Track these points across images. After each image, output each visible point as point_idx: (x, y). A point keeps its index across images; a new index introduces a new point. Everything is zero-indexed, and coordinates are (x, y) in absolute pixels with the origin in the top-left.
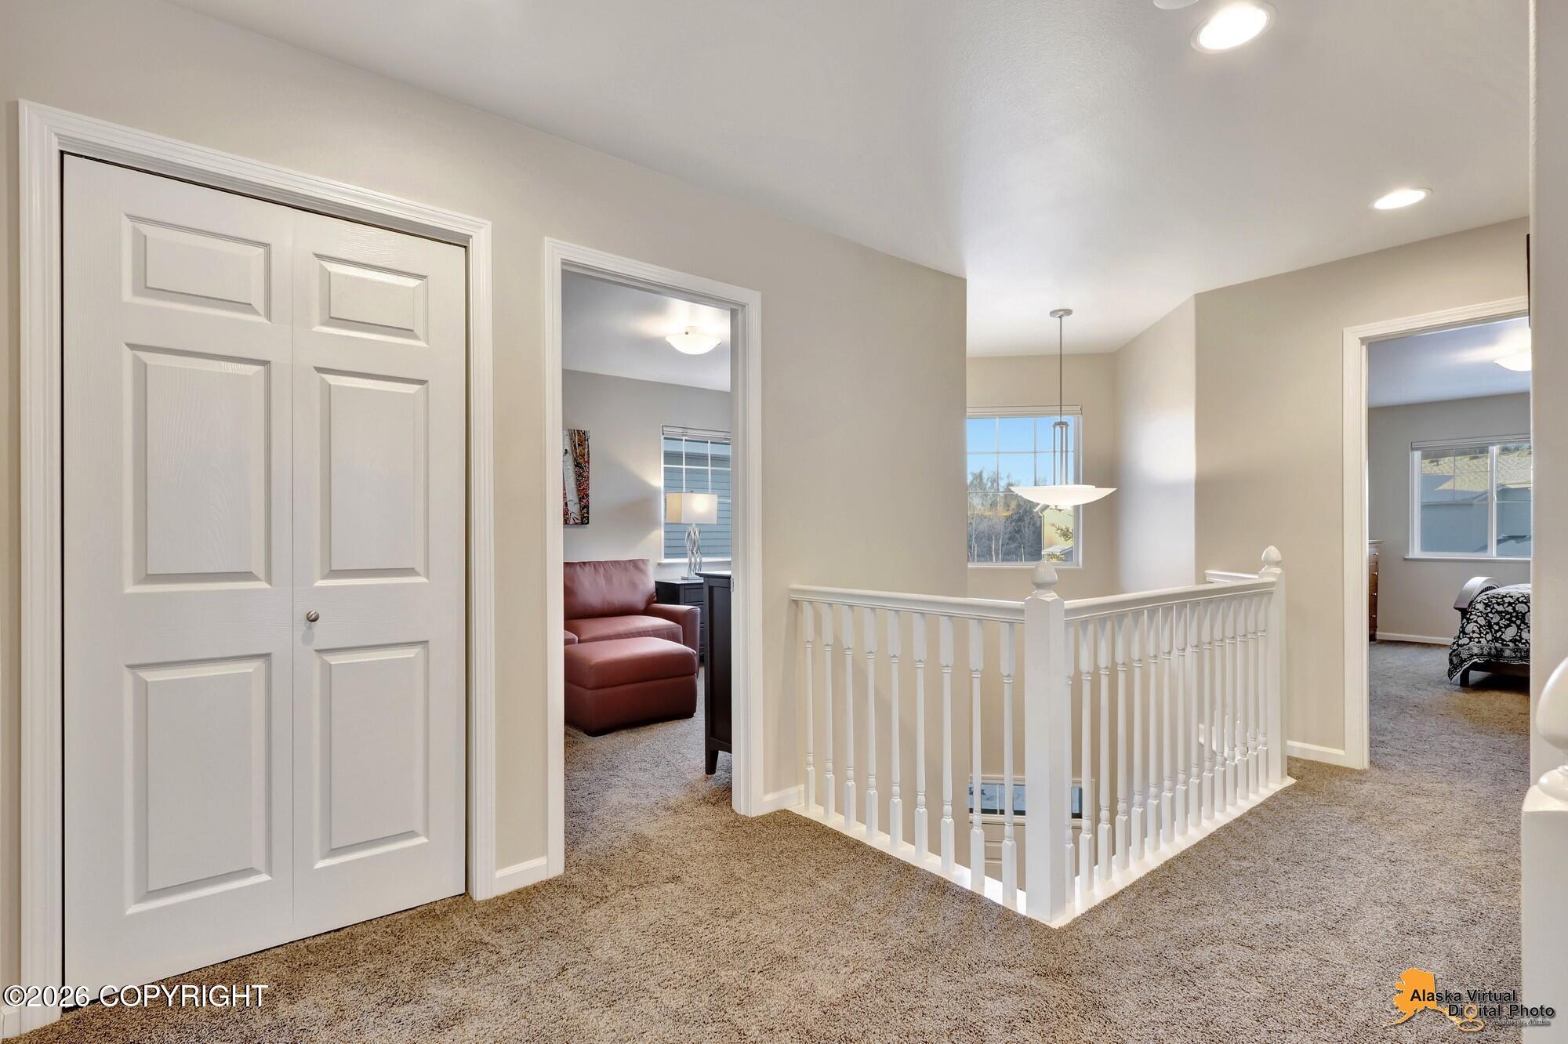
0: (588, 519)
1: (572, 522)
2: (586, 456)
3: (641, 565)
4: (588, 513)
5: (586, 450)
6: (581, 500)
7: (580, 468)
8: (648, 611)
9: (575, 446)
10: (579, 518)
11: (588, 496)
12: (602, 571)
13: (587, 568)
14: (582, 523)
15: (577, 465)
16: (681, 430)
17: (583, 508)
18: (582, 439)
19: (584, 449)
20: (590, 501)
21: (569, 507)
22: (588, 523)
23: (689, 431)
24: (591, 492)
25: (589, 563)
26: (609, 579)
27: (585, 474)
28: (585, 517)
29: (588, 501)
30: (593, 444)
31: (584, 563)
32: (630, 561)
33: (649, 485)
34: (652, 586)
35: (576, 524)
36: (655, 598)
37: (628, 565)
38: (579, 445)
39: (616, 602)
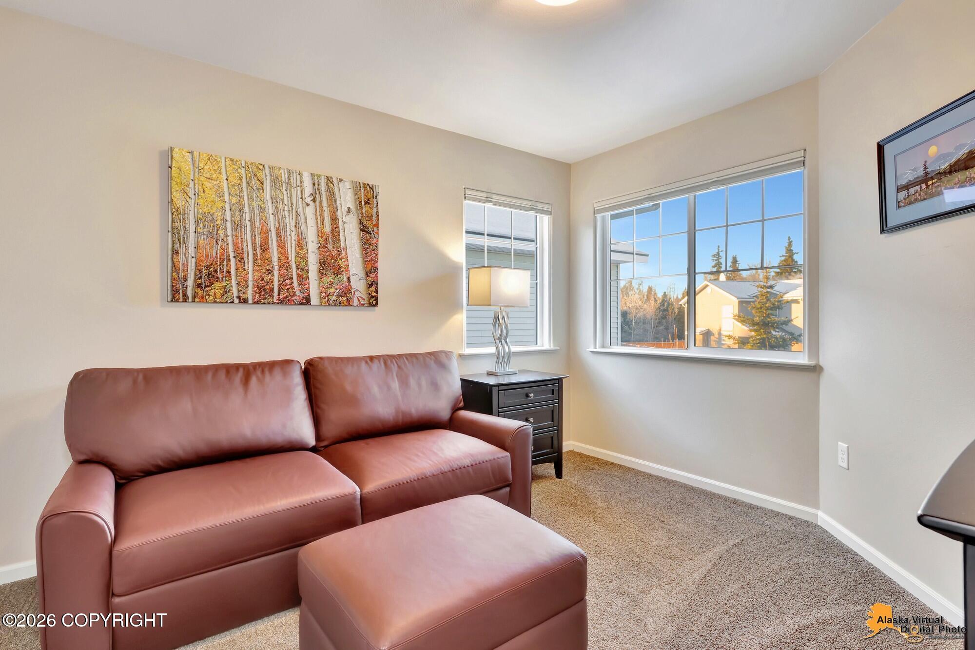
0: (377, 299)
1: (356, 302)
2: (374, 218)
3: (443, 358)
4: (377, 292)
5: (375, 210)
6: (367, 274)
7: (367, 232)
8: (453, 424)
9: (360, 203)
10: (366, 299)
11: (376, 269)
12: (394, 368)
13: (375, 365)
14: (371, 305)
15: (363, 229)
16: (485, 195)
17: (371, 285)
18: (369, 196)
19: (372, 208)
20: (379, 275)
21: (352, 283)
22: (377, 304)
23: (494, 197)
24: (381, 265)
25: (378, 357)
26: (404, 382)
27: (373, 241)
28: (372, 297)
29: (377, 276)
30: (384, 203)
31: (372, 358)
32: (431, 354)
33: (449, 259)
34: (456, 388)
35: (363, 305)
36: (462, 404)
37: (427, 359)
38: (366, 203)
39: (413, 411)
